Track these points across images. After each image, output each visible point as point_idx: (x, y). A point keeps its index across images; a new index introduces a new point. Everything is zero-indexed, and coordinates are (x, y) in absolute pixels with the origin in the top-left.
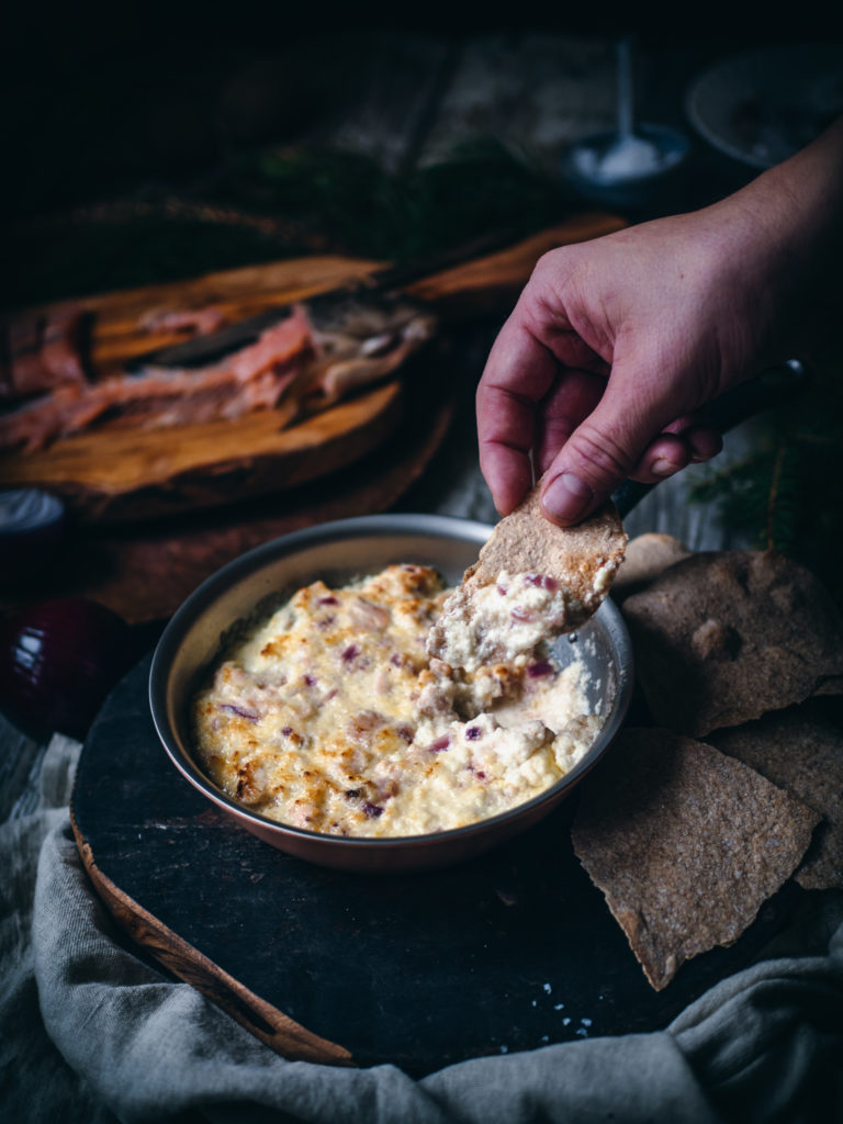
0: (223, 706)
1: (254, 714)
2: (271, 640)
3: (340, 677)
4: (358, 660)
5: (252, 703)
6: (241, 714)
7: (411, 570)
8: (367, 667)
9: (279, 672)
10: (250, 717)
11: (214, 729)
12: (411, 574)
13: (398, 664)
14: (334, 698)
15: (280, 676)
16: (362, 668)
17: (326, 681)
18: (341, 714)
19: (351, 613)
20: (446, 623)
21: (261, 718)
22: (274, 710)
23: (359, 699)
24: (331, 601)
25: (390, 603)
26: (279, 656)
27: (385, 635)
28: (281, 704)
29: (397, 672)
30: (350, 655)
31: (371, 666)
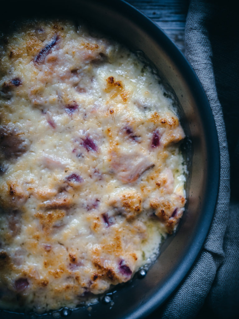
0: (57, 39)
1: (41, 60)
2: (128, 88)
3: (70, 132)
4: (81, 150)
5: (54, 61)
6: (43, 51)
7: (174, 214)
8: (74, 155)
9: (91, 88)
10: (39, 57)
11: (37, 29)
12: (169, 213)
13: (69, 178)
14: (47, 124)
15: (87, 88)
16: (74, 151)
17: (67, 121)
18: (30, 126)
19: (136, 155)
20: (116, 226)
21: (35, 65)
22: (41, 75)
23: (44, 143)
24: (156, 142)
25: (142, 188)
26: (107, 91)
27: (106, 176)
28: (47, 83)
29: (61, 176)
30: (88, 144)
31: (76, 158)
